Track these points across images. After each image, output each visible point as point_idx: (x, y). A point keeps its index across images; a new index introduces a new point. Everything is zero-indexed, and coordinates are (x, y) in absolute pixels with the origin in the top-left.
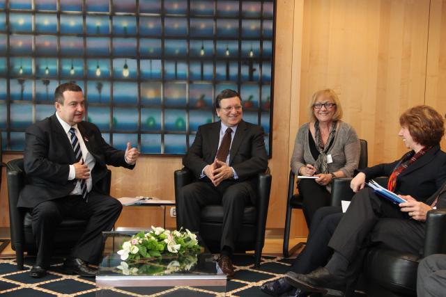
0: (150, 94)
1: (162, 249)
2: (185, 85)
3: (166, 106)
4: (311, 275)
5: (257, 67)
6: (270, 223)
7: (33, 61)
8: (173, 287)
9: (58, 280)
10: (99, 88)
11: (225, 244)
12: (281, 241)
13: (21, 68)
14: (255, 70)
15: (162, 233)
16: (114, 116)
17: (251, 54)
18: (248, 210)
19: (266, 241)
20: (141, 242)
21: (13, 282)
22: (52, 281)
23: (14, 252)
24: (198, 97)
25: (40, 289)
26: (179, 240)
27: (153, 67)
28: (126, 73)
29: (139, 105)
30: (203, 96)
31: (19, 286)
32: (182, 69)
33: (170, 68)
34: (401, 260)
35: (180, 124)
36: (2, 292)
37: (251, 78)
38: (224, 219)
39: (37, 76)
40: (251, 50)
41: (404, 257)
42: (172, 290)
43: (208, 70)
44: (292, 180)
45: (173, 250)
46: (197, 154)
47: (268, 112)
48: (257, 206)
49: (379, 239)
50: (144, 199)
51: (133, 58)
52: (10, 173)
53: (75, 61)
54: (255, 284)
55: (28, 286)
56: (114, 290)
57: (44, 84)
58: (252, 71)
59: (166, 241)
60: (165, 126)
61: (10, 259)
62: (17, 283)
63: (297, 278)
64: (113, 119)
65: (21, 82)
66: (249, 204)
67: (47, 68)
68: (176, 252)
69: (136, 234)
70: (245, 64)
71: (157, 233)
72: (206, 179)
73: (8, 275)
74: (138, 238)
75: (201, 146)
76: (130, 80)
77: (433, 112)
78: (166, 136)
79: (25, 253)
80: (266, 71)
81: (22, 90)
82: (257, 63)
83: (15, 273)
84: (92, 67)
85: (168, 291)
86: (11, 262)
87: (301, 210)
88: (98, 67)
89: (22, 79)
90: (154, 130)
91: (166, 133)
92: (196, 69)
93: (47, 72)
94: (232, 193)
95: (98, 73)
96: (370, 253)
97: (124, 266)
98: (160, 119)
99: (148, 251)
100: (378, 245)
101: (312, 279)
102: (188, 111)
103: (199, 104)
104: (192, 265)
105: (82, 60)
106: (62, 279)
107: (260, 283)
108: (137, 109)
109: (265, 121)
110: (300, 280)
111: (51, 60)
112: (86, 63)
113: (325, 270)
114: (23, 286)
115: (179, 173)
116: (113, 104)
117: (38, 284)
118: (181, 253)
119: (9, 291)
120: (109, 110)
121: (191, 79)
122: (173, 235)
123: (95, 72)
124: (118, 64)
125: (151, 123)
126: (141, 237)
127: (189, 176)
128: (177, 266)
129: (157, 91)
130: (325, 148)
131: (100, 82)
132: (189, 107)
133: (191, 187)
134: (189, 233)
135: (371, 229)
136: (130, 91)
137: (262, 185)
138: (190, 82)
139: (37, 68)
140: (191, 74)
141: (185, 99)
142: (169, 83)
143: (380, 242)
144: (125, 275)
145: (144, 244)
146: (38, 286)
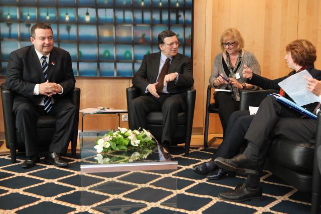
0: (106, 34)
1: (127, 143)
2: (131, 27)
3: (117, 42)
4: (234, 159)
5: (181, 14)
6: (195, 124)
7: (18, 10)
8: (129, 172)
9: (43, 169)
10: (68, 29)
11: (165, 139)
12: (202, 137)
13: (9, 14)
14: (180, 16)
15: (126, 132)
16: (80, 49)
17: (178, 5)
18: (180, 114)
19: (192, 136)
20: (111, 139)
21: (9, 172)
22: (39, 170)
23: (9, 150)
24: (140, 35)
25: (30, 177)
26: (139, 137)
27: (107, 14)
28: (88, 19)
29: (98, 41)
30: (144, 35)
31: (14, 175)
32: (129, 15)
33: (120, 15)
34: (298, 147)
35: (128, 55)
36: (1, 180)
37: (177, 22)
38: (164, 122)
39: (21, 21)
40: (178, 2)
41: (301, 145)
42: (129, 173)
43: (147, 16)
44: (209, 93)
45: (135, 144)
46: (142, 76)
47: (190, 45)
48: (186, 111)
49: (280, 132)
50: (104, 109)
51: (92, 7)
52: (4, 92)
53: (50, 10)
54: (187, 167)
55: (21, 174)
56: (86, 175)
57: (27, 26)
58: (178, 16)
59: (129, 138)
60: (117, 57)
61: (5, 155)
62: (12, 173)
63: (224, 162)
64: (79, 52)
65: (9, 25)
66: (180, 111)
67: (28, 15)
68: (137, 145)
69: (107, 133)
70: (173, 12)
71: (123, 132)
72: (149, 94)
73: (4, 167)
74: (109, 136)
75: (146, 71)
76: (91, 23)
77: (309, 43)
78: (117, 64)
79: (17, 150)
80: (188, 17)
81: (10, 31)
82: (181, 11)
83: (10, 165)
84: (63, 14)
85: (126, 174)
86: (6, 157)
87: (218, 115)
88: (67, 14)
89: (9, 23)
90: (109, 59)
91: (118, 62)
92: (138, 16)
93: (29, 18)
94: (169, 103)
95: (67, 18)
96: (274, 142)
97: (99, 157)
98: (113, 52)
99: (117, 145)
100: (279, 137)
101: (235, 162)
102: (133, 46)
103: (141, 41)
104: (147, 155)
105: (55, 9)
106: (46, 168)
107: (191, 167)
108: (96, 45)
109: (188, 52)
110: (226, 163)
111: (31, 9)
112: (58, 11)
113: (243, 155)
114: (17, 174)
115: (129, 90)
116: (79, 41)
117: (29, 173)
118: (141, 146)
119: (6, 179)
120: (76, 45)
121: (135, 23)
122: (134, 133)
123: (65, 17)
124: (82, 12)
125: (107, 54)
126: (111, 136)
127: (137, 92)
128: (138, 156)
129: (111, 31)
130: (234, 69)
131: (69, 25)
132: (134, 43)
133: (139, 100)
134: (145, 131)
135: (275, 125)
136: (91, 32)
137: (189, 97)
138: (134, 25)
139: (21, 14)
140: (135, 19)
141: (131, 37)
142: (120, 26)
143: (281, 135)
144: (100, 164)
145: (114, 140)
146: (28, 174)
